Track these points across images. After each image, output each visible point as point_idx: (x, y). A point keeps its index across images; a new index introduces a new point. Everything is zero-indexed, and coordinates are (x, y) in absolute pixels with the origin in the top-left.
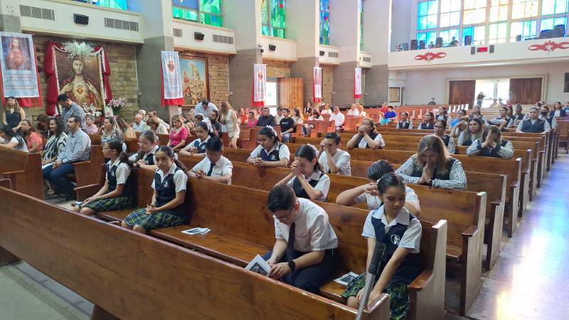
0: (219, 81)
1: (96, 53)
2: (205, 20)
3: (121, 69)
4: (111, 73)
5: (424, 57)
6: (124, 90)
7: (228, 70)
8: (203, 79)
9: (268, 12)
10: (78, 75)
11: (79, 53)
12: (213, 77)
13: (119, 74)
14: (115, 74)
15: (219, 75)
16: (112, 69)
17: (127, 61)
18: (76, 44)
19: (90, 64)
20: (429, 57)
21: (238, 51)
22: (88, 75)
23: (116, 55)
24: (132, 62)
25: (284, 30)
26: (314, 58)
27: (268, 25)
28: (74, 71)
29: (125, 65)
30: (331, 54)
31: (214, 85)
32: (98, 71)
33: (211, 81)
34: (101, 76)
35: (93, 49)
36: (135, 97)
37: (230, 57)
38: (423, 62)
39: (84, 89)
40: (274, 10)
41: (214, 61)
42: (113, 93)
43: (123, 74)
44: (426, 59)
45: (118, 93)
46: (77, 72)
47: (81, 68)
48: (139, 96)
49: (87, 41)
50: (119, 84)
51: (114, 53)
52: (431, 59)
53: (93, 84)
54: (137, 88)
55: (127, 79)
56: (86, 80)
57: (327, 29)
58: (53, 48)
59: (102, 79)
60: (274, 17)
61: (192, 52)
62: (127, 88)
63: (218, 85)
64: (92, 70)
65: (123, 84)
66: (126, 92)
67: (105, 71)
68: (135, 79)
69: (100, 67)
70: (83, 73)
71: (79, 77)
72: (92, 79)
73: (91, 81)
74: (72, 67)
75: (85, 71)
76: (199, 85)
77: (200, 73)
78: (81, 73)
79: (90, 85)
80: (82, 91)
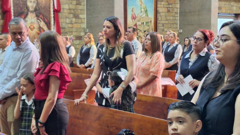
0: (168, 18)
3: (72, 7)
4: (62, 10)
6: (72, 27)
7: (178, 6)
8: (151, 16)
10: (32, 12)
12: (162, 14)
13: (69, 11)
14: (65, 11)
15: (169, 11)
16: (63, 6)
22: (40, 13)
28: (27, 8)
29: (75, 3)
31: (163, 22)
32: (50, 8)
34: (52, 12)
36: (82, 34)
39: (36, 26)
42: (62, 31)
43: (72, 11)
45: (67, 30)
46: (31, 9)
47: (35, 5)
50: (68, 21)
53: (44, 21)
54: (84, 25)
55: (76, 16)
56: (37, 16)
59: (52, 15)
62: (75, 25)
63: (167, 22)
64: (45, 8)
65: (72, 21)
66: (74, 30)
67: (56, 8)
68: (84, 16)
69: (52, 4)
70: (36, 10)
71: (32, 14)
72: (43, 16)
73: (42, 17)
74: (26, 5)
75: (37, 8)
76: (146, 23)
77: (148, 10)
78: (34, 10)
79: (41, 21)
80: (34, 28)
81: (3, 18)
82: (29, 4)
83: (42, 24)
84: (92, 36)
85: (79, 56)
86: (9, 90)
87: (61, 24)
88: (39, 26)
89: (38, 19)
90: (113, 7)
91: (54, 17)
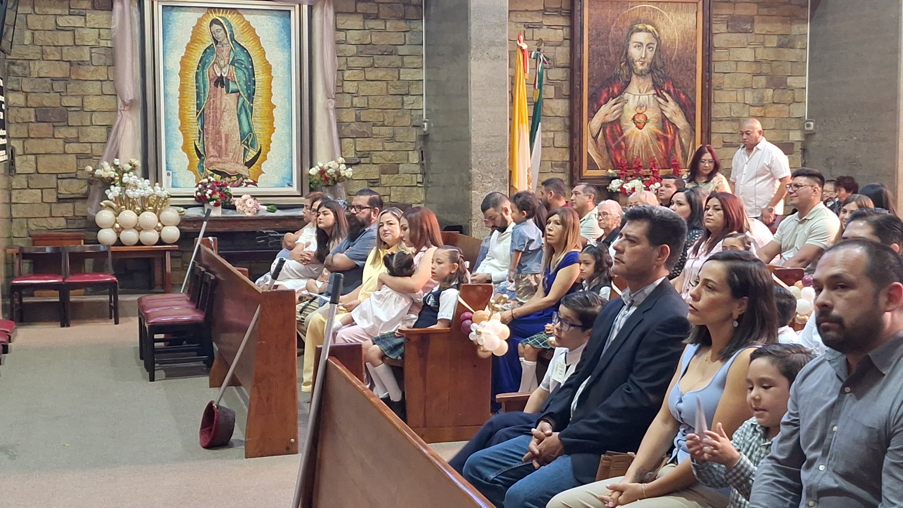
3: (761, 54)
6: (763, 117)
10: (641, 74)
13: (754, 68)
17: (779, 28)
22: (666, 76)
23: (751, 11)
24: (796, 29)
29: (773, 41)
36: (796, 136)
43: (765, 68)
46: (639, 67)
47: (650, 54)
48: (808, 136)
50: (750, 97)
54: (803, 110)
55: (778, 83)
62: (773, 111)
64: (680, 61)
65: (762, 99)
68: (801, 82)
70: (653, 69)
71: (641, 80)
72: (675, 84)
73: (672, 90)
74: (627, 53)
75: (659, 64)
78: (648, 69)
79: (667, 101)
80: (646, 121)
82: (635, 53)
88: (660, 115)
89: (658, 96)
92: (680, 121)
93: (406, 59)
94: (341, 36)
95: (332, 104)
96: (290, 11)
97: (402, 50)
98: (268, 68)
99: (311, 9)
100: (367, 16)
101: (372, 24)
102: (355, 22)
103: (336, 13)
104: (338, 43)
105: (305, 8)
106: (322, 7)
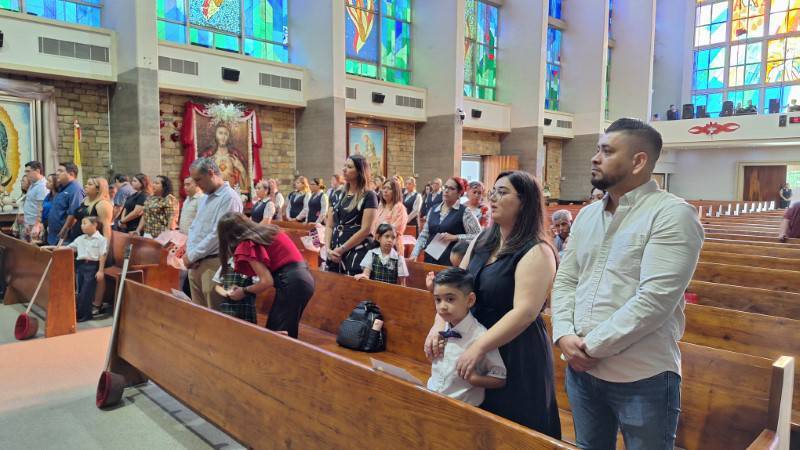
0: (401, 159)
1: (246, 118)
2: (387, 77)
3: (276, 140)
4: (263, 145)
5: (704, 130)
6: (277, 168)
7: (413, 144)
8: (380, 155)
9: (473, 65)
11: (225, 118)
12: (393, 153)
13: (273, 147)
14: (268, 146)
15: (402, 150)
16: (264, 140)
17: (283, 130)
18: (222, 105)
19: (236, 132)
20: (712, 130)
21: (429, 118)
22: (234, 147)
23: (271, 121)
24: (290, 131)
25: (495, 89)
26: (537, 127)
27: (472, 83)
28: (217, 141)
29: (280, 136)
30: (561, 124)
31: (395, 163)
32: (247, 142)
33: (390, 158)
34: (250, 148)
35: (242, 113)
36: (291, 177)
37: (418, 126)
38: (703, 137)
39: (228, 165)
40: (481, 63)
41: (396, 130)
42: (264, 172)
43: (278, 148)
44: (708, 133)
45: (270, 171)
46: (221, 143)
47: (226, 138)
49: (236, 102)
50: (271, 159)
51: (268, 120)
52: (715, 132)
53: (240, 159)
54: (294, 166)
55: (283, 153)
56: (229, 152)
57: (556, 89)
58: (194, 111)
59: (250, 152)
60: (480, 72)
61: (367, 118)
62: (281, 166)
63: (399, 163)
64: (240, 141)
65: (276, 160)
66: (280, 171)
67: (255, 141)
68: (293, 154)
69: (250, 137)
70: (228, 144)
71: (222, 149)
72: (239, 152)
73: (237, 154)
74: (215, 136)
75: (230, 142)
76: (374, 164)
77: (377, 147)
78: (225, 144)
79: (235, 159)
80: (226, 167)
81: (183, 154)
82: (219, 136)
83: (237, 163)
84: (306, 180)
85: (289, 206)
86: (202, 249)
87: (261, 163)
88: (232, 166)
89: (230, 156)
90: (332, 143)
91: (253, 154)
92: (241, 169)
93: (100, 133)
94: (61, 118)
95: (56, 154)
96: (28, 104)
97: (97, 128)
98: (16, 133)
99: (42, 103)
100: (76, 109)
101: (78, 113)
102: (69, 111)
103: (57, 106)
104: (59, 122)
105: (39, 102)
106: (49, 102)
